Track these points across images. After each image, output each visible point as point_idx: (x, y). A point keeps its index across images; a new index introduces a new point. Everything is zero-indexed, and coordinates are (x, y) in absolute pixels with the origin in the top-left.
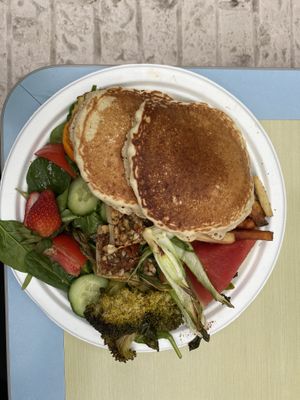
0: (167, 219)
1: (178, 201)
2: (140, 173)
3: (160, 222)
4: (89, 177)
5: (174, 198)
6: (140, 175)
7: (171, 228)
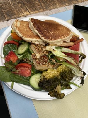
0: (51, 38)
1: (51, 32)
2: (37, 27)
3: (49, 40)
4: (22, 35)
5: (50, 32)
6: (37, 28)
7: (53, 40)
